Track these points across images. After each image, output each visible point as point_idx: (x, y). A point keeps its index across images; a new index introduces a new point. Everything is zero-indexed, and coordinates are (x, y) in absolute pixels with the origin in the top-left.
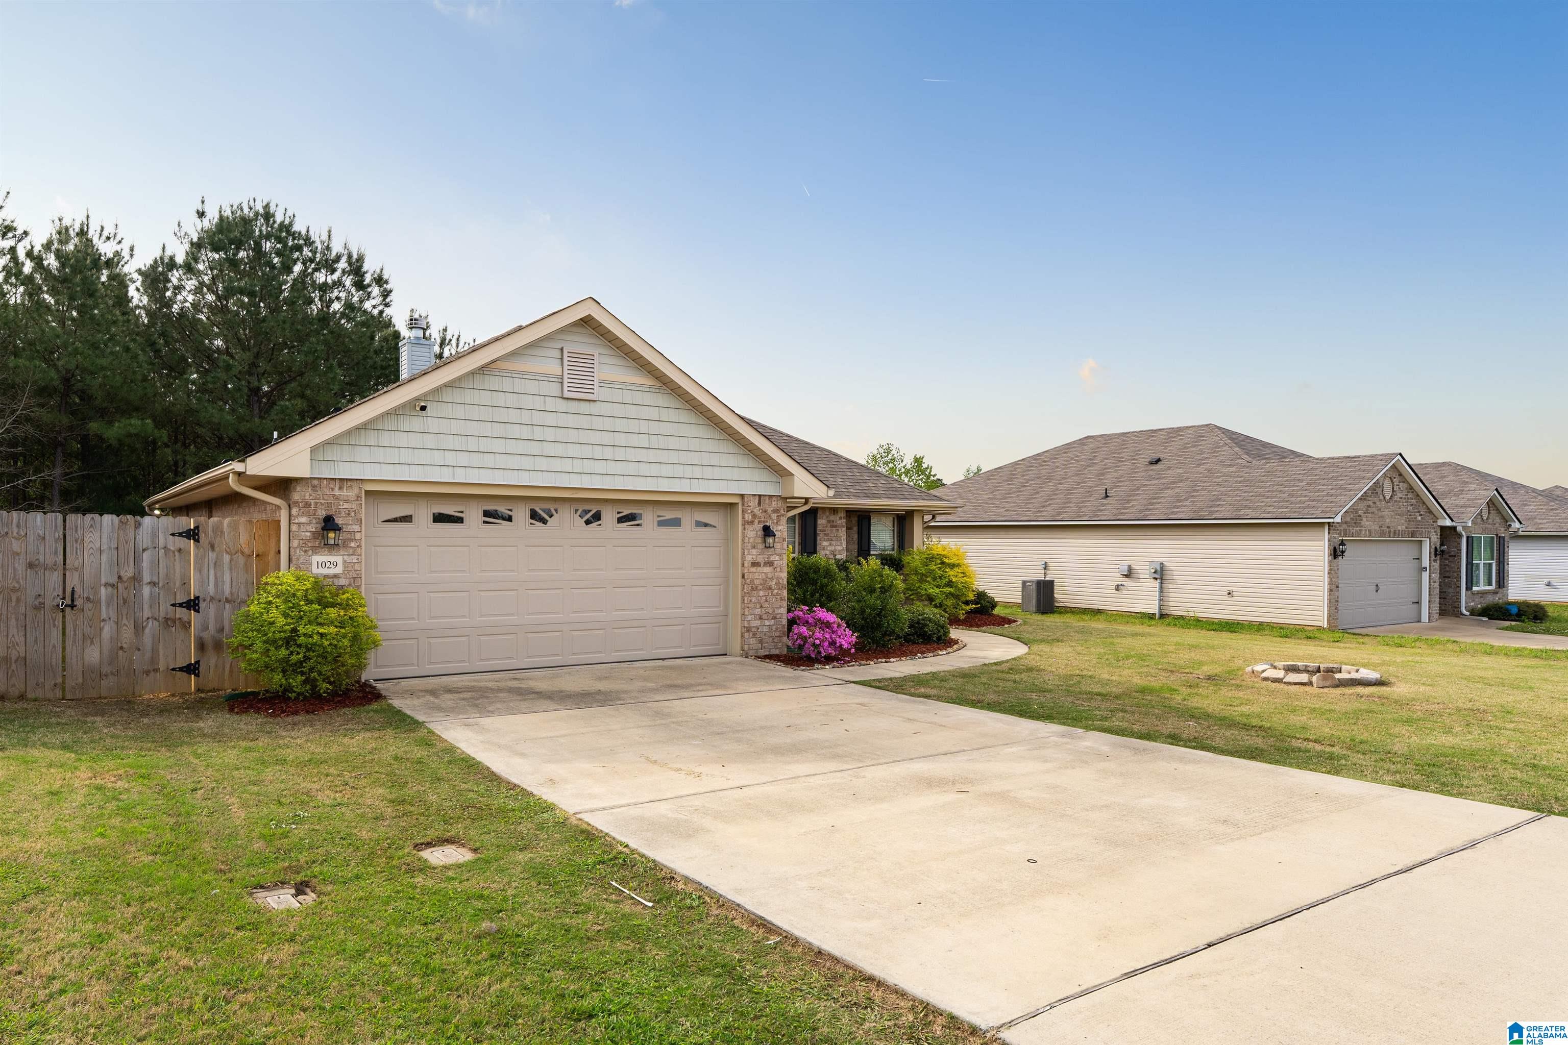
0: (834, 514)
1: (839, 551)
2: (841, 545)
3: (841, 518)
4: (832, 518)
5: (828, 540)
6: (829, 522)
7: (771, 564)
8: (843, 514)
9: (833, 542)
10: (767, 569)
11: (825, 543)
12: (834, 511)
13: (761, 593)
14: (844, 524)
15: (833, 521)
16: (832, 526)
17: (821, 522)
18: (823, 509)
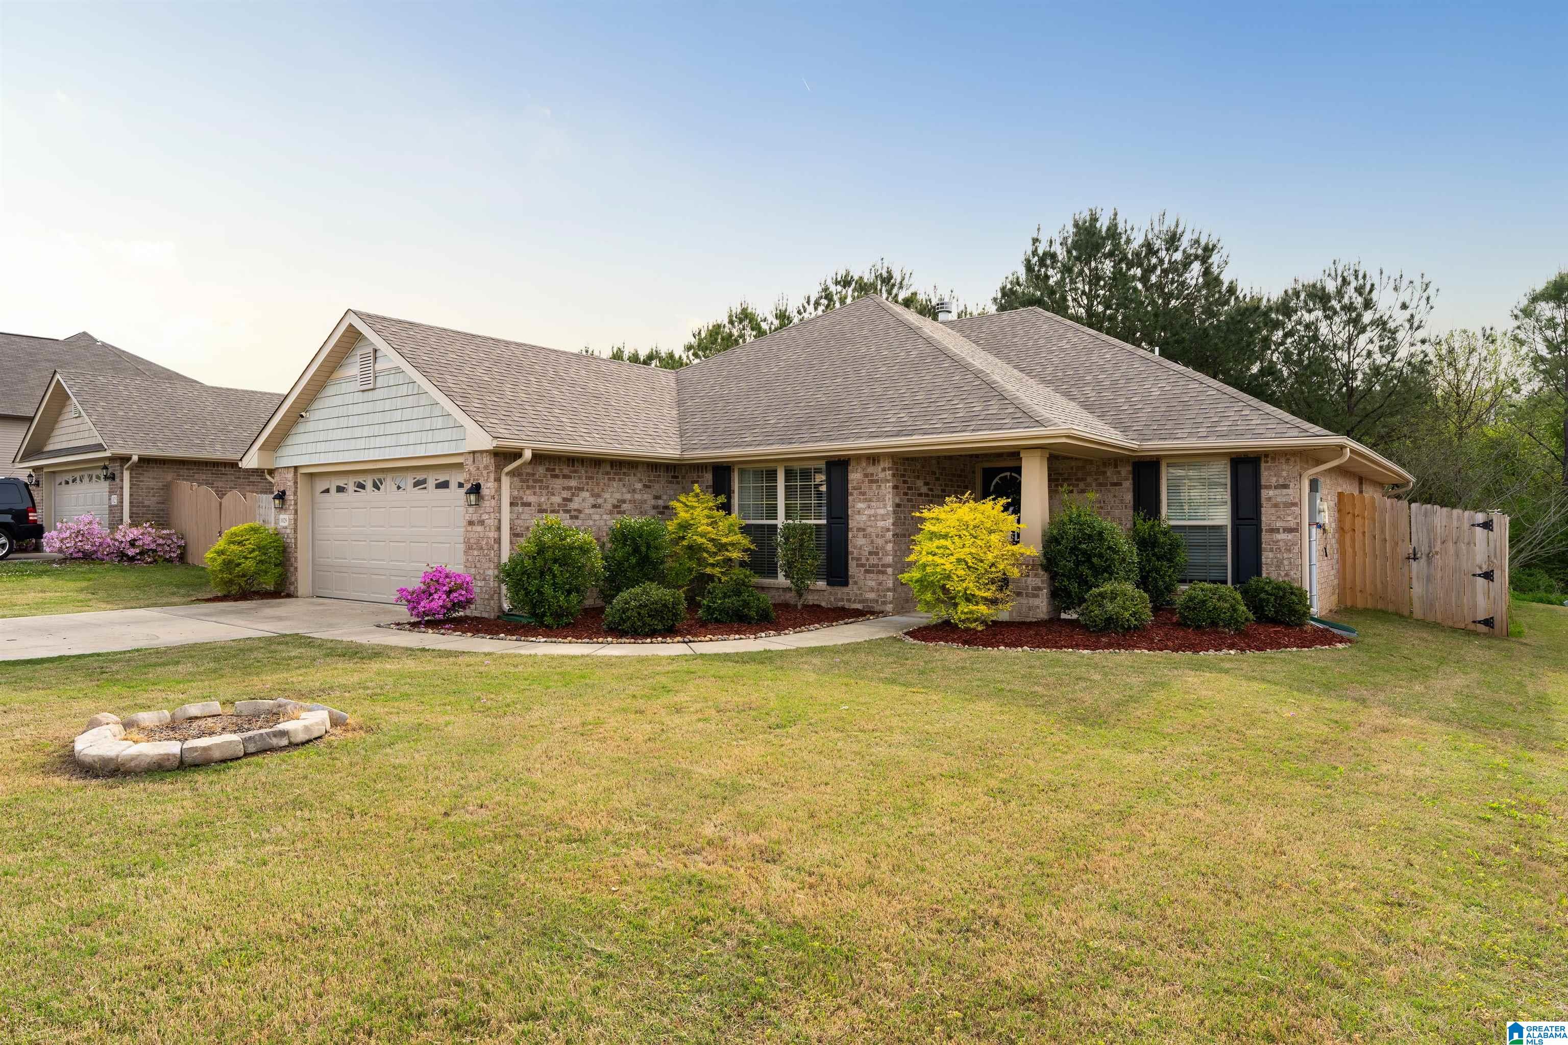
0: (874, 464)
1: (883, 515)
2: (885, 507)
3: (884, 470)
4: (871, 470)
5: (865, 500)
6: (866, 475)
7: (482, 523)
8: (887, 464)
9: (873, 504)
10: (479, 528)
11: (860, 505)
12: (874, 460)
13: (476, 553)
14: (889, 478)
15: (872, 475)
16: (871, 481)
17: (855, 476)
18: (859, 458)
